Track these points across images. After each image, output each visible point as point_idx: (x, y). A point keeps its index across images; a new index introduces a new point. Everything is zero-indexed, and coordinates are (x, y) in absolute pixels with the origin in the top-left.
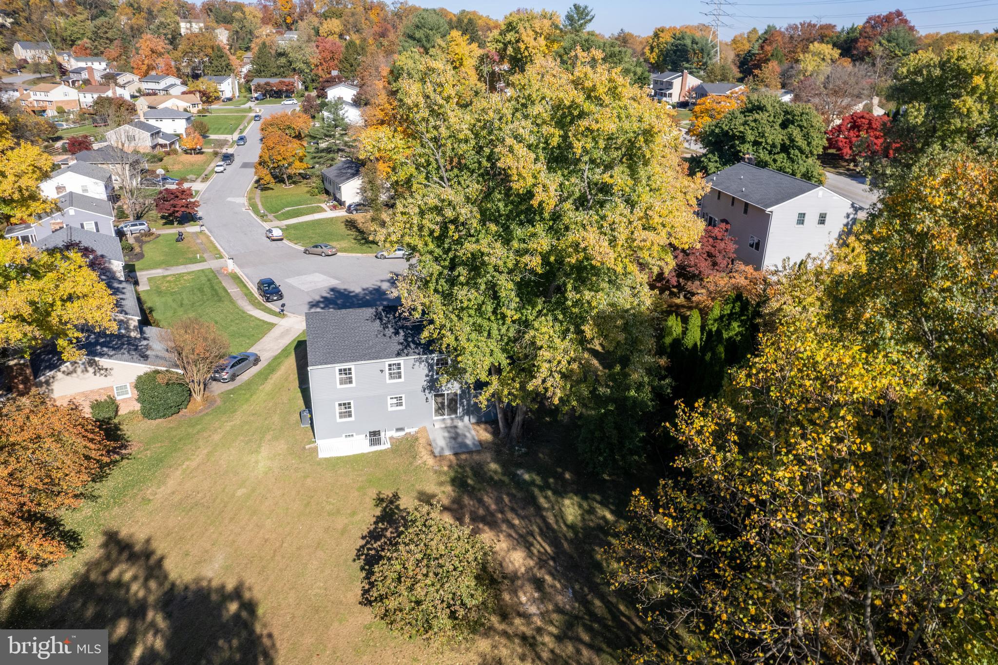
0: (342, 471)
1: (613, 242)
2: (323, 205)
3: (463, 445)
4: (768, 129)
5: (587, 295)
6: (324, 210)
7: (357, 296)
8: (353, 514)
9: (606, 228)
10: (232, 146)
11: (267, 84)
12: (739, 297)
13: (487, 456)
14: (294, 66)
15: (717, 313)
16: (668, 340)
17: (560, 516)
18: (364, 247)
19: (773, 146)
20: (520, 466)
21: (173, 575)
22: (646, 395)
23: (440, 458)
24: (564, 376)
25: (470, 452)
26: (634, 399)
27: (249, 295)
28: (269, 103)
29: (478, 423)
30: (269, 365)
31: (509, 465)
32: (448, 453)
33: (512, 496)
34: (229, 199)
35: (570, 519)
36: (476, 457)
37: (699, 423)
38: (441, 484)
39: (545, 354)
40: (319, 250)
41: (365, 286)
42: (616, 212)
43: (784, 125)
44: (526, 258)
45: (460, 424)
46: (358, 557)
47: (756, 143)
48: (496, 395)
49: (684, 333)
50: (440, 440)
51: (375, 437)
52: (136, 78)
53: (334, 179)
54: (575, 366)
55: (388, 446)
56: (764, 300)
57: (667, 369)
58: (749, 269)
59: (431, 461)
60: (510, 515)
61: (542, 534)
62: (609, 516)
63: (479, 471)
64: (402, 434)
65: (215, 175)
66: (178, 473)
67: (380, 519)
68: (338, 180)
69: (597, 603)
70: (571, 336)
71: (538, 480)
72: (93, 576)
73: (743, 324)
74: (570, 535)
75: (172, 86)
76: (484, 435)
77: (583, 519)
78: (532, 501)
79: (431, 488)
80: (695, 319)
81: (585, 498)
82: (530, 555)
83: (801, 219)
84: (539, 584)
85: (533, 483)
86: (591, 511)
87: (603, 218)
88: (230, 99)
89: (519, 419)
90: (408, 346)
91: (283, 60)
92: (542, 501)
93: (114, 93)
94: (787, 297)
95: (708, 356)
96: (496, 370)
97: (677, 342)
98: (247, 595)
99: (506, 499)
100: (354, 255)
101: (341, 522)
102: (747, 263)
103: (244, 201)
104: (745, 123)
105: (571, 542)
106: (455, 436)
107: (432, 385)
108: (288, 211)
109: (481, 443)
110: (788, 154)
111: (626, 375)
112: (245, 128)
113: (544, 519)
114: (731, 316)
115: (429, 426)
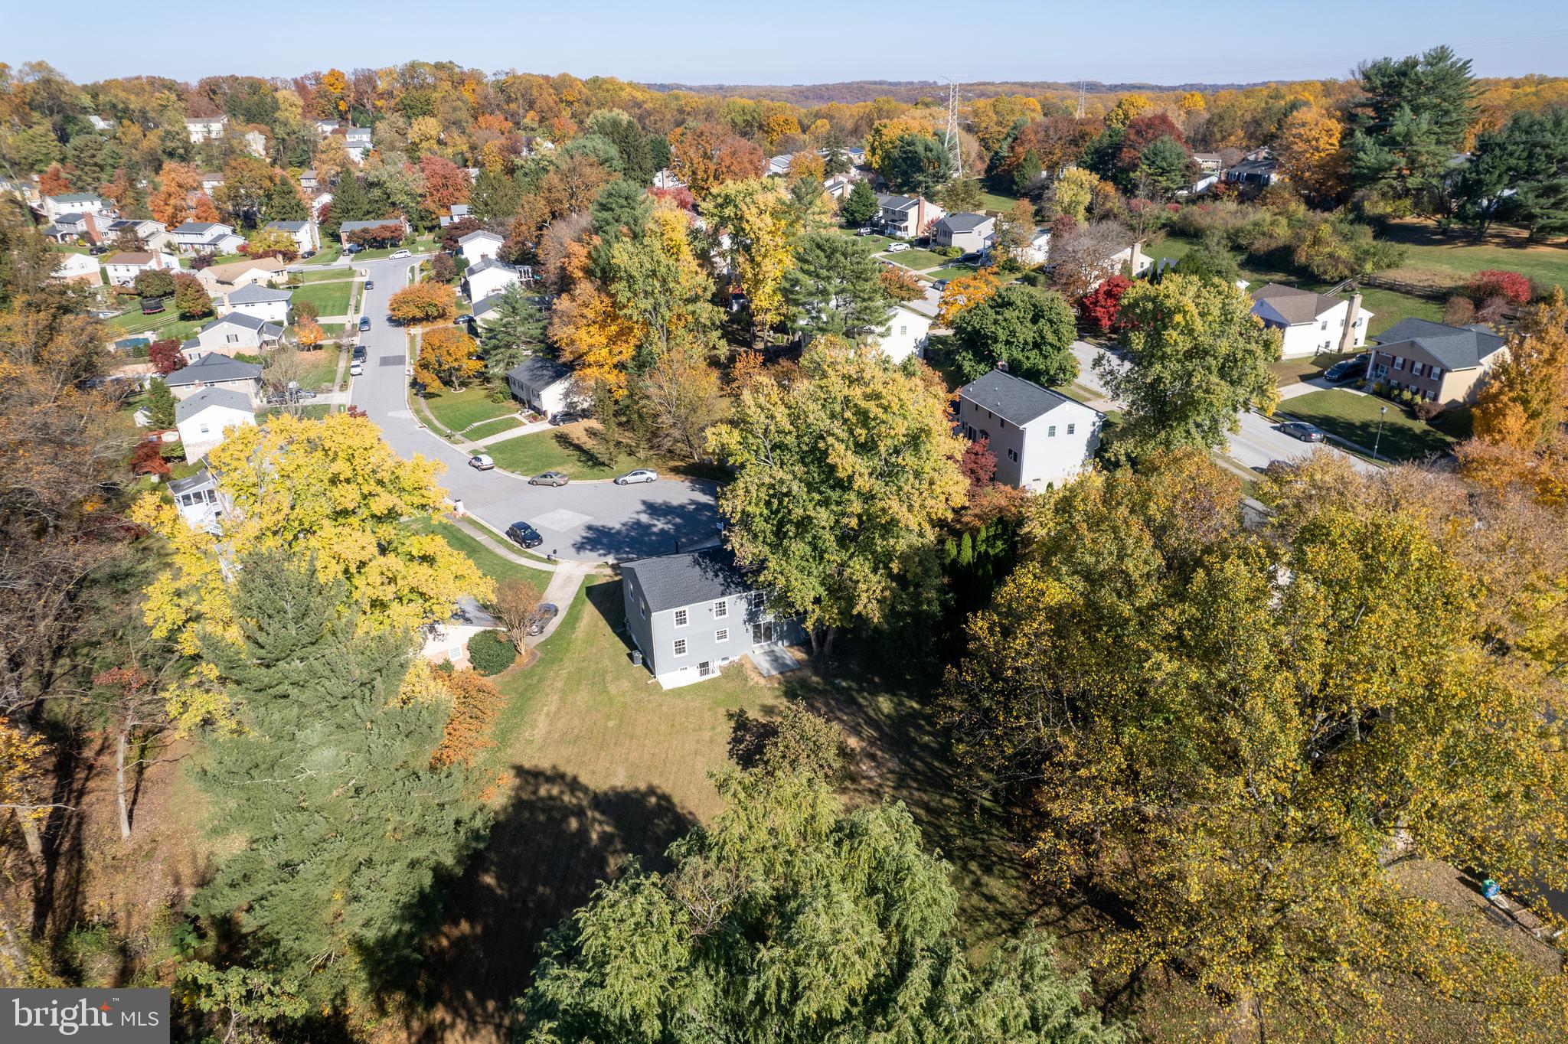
0: (688, 697)
1: (910, 508)
2: (517, 416)
3: (784, 665)
4: (1018, 327)
5: (892, 541)
6: (520, 424)
7: (619, 532)
8: (713, 728)
9: (904, 498)
10: (353, 334)
11: (365, 231)
12: (1000, 520)
13: (807, 672)
14: (392, 199)
15: (983, 534)
16: (948, 561)
17: (878, 709)
18: (596, 470)
19: (1026, 343)
20: (836, 676)
21: (592, 786)
22: (936, 608)
23: (770, 677)
24: (878, 601)
25: (792, 670)
26: (927, 613)
27: (501, 541)
28: (371, 256)
29: (791, 646)
30: (569, 614)
31: (826, 676)
32: (774, 673)
33: (837, 700)
34: (390, 414)
35: (886, 711)
36: (799, 674)
37: (980, 624)
38: (777, 697)
39: (862, 586)
40: (548, 479)
41: (623, 520)
42: (908, 482)
43: (1035, 320)
44: (845, 520)
45: (776, 648)
46: (731, 756)
47: (1008, 343)
48: (819, 620)
49: (959, 552)
50: (765, 664)
51: (704, 666)
52: (161, 227)
53: (528, 383)
54: (887, 593)
55: (718, 674)
56: (1020, 522)
57: (949, 585)
58: (1008, 488)
59: (762, 681)
60: (839, 714)
61: (866, 723)
62: (915, 705)
63: (804, 684)
64: (726, 662)
65: (352, 380)
66: (543, 717)
67: (735, 730)
68: (535, 385)
69: (918, 763)
70: (881, 571)
71: (854, 685)
72: (525, 796)
73: (1005, 542)
74: (888, 722)
75: (221, 237)
76: (800, 655)
77: (896, 710)
78: (854, 702)
79: (770, 701)
80: (967, 540)
81: (894, 694)
82: (862, 739)
83: (1052, 431)
84: (872, 757)
85: (850, 688)
86: (901, 703)
87: (900, 489)
88: (311, 254)
89: (830, 637)
90: (728, 586)
91: (377, 192)
92: (861, 700)
93: (159, 263)
94: (1036, 522)
95: (980, 572)
96: (817, 601)
97: (954, 561)
98: (659, 791)
99: (833, 703)
100: (589, 482)
101: (706, 735)
102: (1005, 484)
103: (408, 414)
104: (996, 322)
105: (890, 727)
106: (776, 659)
107: (752, 617)
108: (479, 428)
109: (798, 662)
110: (1041, 350)
111: (919, 594)
112: (358, 302)
113: (866, 713)
114: (996, 537)
115: (750, 653)
